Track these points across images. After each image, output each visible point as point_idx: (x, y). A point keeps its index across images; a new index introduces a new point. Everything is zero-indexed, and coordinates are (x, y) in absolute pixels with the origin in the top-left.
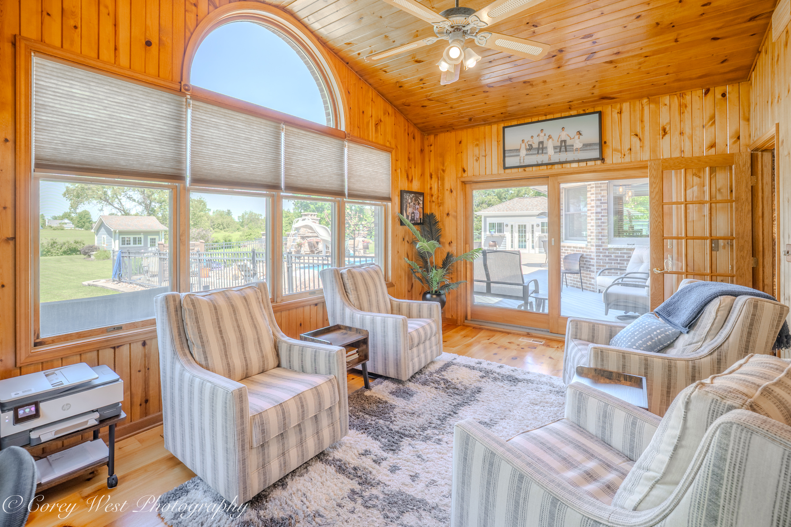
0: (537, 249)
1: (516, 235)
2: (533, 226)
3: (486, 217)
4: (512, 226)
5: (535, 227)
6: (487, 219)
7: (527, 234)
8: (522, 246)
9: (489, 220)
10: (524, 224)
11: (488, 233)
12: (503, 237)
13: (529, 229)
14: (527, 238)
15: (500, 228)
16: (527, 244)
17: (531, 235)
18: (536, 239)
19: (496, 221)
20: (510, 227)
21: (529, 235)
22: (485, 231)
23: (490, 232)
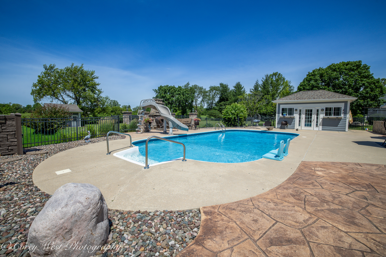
0: (321, 127)
1: (303, 116)
2: (318, 110)
3: (279, 104)
4: (300, 110)
5: (320, 111)
6: (281, 105)
7: (313, 116)
8: (308, 124)
9: (282, 107)
10: (310, 109)
11: (281, 115)
12: (293, 118)
13: (314, 112)
14: (313, 119)
15: (291, 111)
16: (312, 123)
17: (316, 116)
18: (320, 120)
19: (287, 107)
20: (298, 111)
21: (314, 117)
22: (279, 113)
23: (282, 114)
